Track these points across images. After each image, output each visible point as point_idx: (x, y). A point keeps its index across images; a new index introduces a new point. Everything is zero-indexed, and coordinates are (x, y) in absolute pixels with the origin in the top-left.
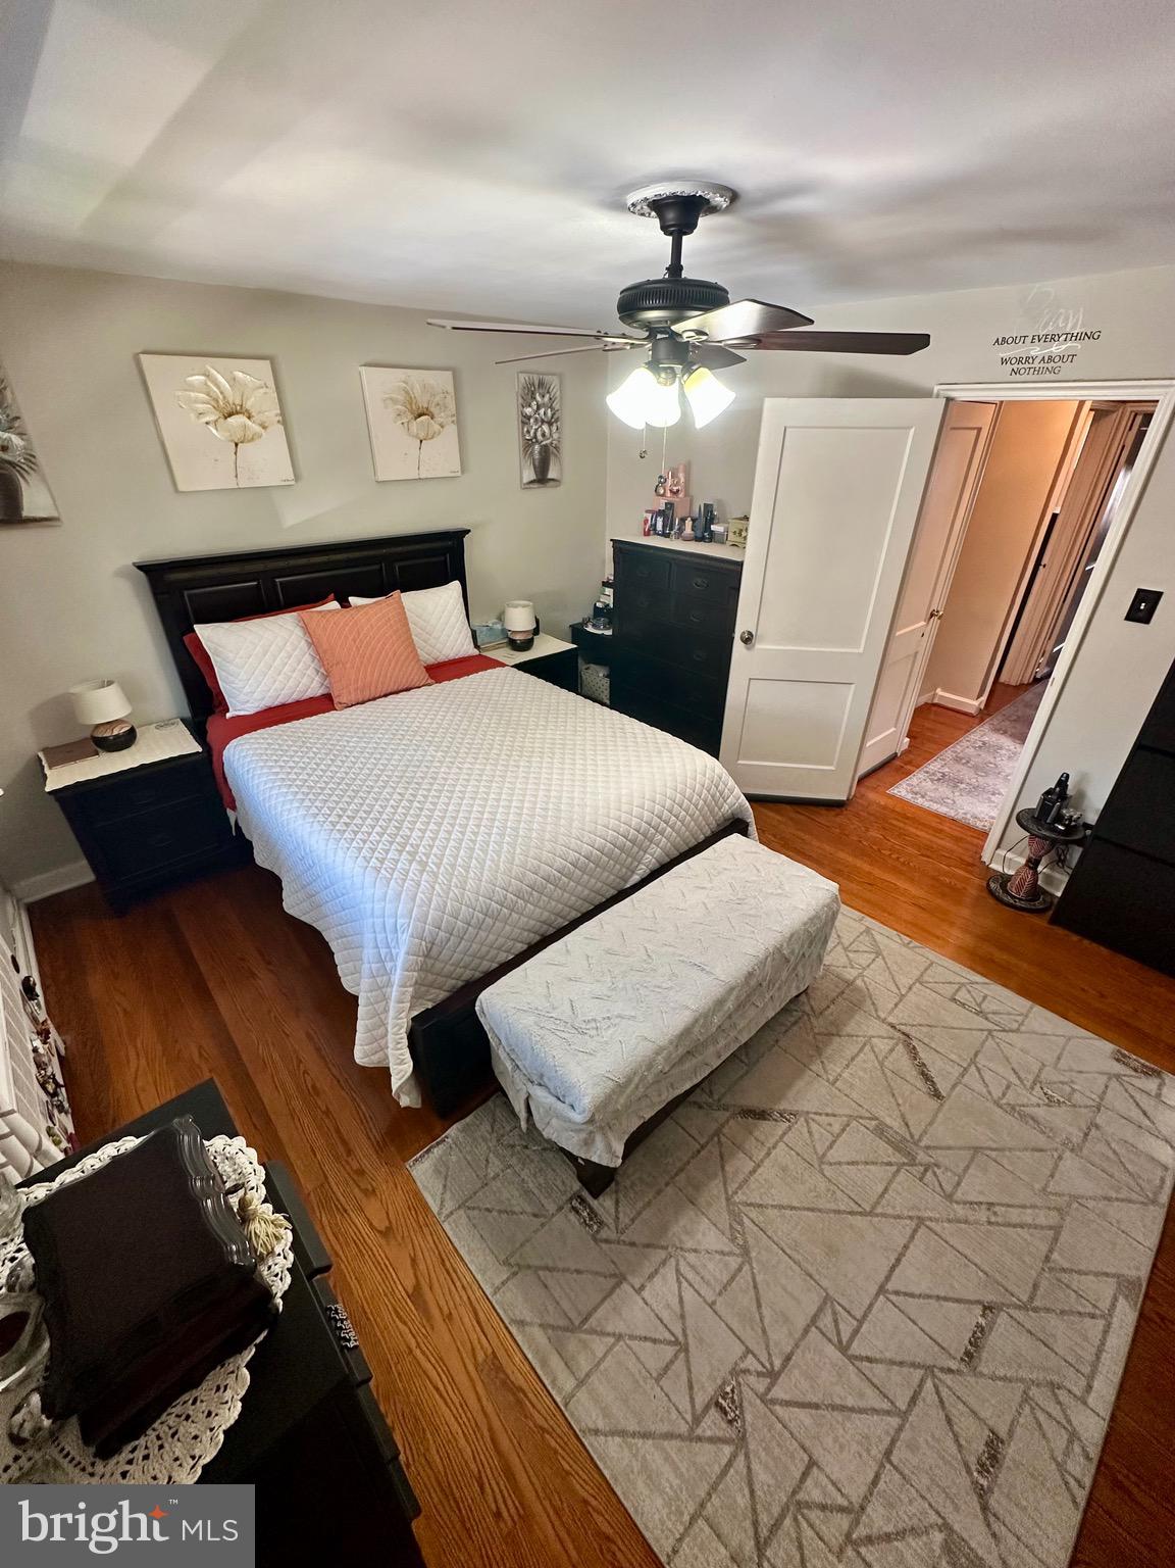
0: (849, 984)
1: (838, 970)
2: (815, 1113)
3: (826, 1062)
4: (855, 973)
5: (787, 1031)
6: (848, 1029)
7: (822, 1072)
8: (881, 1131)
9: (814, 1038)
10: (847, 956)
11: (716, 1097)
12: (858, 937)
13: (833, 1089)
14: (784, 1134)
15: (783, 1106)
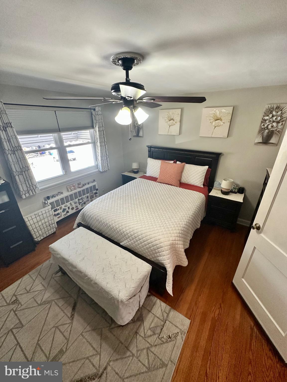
0: (127, 348)
1: (135, 342)
2: (72, 326)
3: (90, 332)
4: (134, 351)
5: (103, 318)
6: (104, 344)
7: (86, 330)
8: (61, 352)
9: (100, 328)
10: (144, 349)
11: (81, 295)
12: (158, 357)
13: (79, 334)
14: (67, 315)
15: (76, 316)
